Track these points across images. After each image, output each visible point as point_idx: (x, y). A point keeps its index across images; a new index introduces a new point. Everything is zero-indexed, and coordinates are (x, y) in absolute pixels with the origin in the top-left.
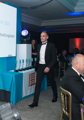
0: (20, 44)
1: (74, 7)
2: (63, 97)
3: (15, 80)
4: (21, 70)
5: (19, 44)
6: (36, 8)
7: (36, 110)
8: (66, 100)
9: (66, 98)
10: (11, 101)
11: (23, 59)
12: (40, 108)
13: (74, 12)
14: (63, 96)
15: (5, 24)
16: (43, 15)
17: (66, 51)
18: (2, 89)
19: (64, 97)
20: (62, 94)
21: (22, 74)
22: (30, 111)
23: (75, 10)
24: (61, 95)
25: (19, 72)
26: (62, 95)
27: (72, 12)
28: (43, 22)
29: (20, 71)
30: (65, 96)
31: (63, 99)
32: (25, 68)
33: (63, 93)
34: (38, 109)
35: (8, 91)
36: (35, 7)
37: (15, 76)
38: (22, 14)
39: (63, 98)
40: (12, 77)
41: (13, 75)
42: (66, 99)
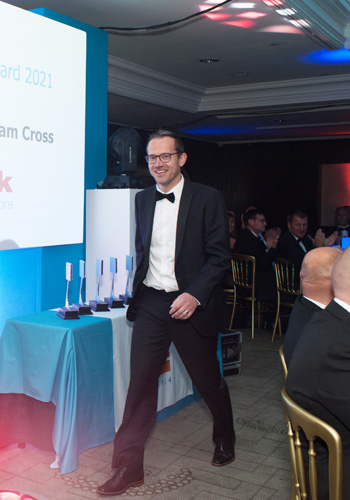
0: (103, 188)
1: (343, 25)
2: (295, 446)
3: (73, 352)
4: (102, 307)
5: (98, 187)
6: (169, 30)
7: (171, 489)
8: (312, 462)
9: (312, 452)
10: (57, 449)
11: (115, 257)
12: (189, 481)
13: (343, 48)
14: (298, 443)
15: (30, 80)
16: (206, 61)
17: (302, 217)
18: (20, 391)
19: (301, 446)
20: (293, 432)
21: (108, 322)
22: (145, 493)
23: (344, 39)
24: (289, 437)
25: (96, 314)
26: (294, 437)
27: (331, 47)
28: (207, 92)
29: (97, 310)
30: (308, 442)
31: (296, 455)
32: (120, 296)
33: (300, 427)
34: (178, 487)
35: (45, 399)
36: (167, 27)
37: (74, 333)
38: (111, 60)
39: (299, 450)
40: (62, 337)
41: (64, 330)
42: (315, 457)
